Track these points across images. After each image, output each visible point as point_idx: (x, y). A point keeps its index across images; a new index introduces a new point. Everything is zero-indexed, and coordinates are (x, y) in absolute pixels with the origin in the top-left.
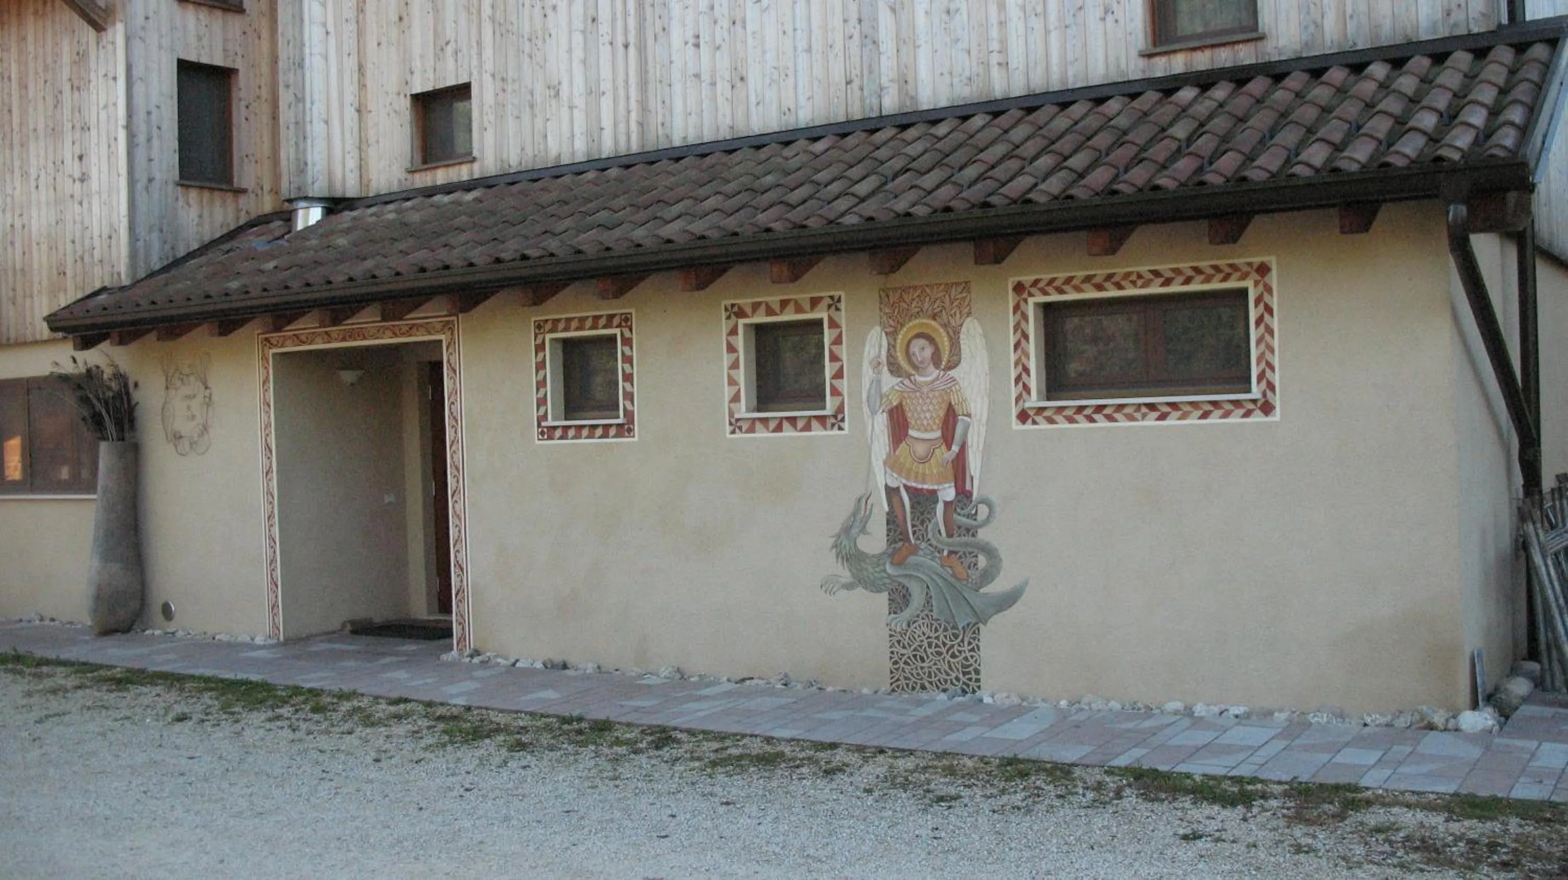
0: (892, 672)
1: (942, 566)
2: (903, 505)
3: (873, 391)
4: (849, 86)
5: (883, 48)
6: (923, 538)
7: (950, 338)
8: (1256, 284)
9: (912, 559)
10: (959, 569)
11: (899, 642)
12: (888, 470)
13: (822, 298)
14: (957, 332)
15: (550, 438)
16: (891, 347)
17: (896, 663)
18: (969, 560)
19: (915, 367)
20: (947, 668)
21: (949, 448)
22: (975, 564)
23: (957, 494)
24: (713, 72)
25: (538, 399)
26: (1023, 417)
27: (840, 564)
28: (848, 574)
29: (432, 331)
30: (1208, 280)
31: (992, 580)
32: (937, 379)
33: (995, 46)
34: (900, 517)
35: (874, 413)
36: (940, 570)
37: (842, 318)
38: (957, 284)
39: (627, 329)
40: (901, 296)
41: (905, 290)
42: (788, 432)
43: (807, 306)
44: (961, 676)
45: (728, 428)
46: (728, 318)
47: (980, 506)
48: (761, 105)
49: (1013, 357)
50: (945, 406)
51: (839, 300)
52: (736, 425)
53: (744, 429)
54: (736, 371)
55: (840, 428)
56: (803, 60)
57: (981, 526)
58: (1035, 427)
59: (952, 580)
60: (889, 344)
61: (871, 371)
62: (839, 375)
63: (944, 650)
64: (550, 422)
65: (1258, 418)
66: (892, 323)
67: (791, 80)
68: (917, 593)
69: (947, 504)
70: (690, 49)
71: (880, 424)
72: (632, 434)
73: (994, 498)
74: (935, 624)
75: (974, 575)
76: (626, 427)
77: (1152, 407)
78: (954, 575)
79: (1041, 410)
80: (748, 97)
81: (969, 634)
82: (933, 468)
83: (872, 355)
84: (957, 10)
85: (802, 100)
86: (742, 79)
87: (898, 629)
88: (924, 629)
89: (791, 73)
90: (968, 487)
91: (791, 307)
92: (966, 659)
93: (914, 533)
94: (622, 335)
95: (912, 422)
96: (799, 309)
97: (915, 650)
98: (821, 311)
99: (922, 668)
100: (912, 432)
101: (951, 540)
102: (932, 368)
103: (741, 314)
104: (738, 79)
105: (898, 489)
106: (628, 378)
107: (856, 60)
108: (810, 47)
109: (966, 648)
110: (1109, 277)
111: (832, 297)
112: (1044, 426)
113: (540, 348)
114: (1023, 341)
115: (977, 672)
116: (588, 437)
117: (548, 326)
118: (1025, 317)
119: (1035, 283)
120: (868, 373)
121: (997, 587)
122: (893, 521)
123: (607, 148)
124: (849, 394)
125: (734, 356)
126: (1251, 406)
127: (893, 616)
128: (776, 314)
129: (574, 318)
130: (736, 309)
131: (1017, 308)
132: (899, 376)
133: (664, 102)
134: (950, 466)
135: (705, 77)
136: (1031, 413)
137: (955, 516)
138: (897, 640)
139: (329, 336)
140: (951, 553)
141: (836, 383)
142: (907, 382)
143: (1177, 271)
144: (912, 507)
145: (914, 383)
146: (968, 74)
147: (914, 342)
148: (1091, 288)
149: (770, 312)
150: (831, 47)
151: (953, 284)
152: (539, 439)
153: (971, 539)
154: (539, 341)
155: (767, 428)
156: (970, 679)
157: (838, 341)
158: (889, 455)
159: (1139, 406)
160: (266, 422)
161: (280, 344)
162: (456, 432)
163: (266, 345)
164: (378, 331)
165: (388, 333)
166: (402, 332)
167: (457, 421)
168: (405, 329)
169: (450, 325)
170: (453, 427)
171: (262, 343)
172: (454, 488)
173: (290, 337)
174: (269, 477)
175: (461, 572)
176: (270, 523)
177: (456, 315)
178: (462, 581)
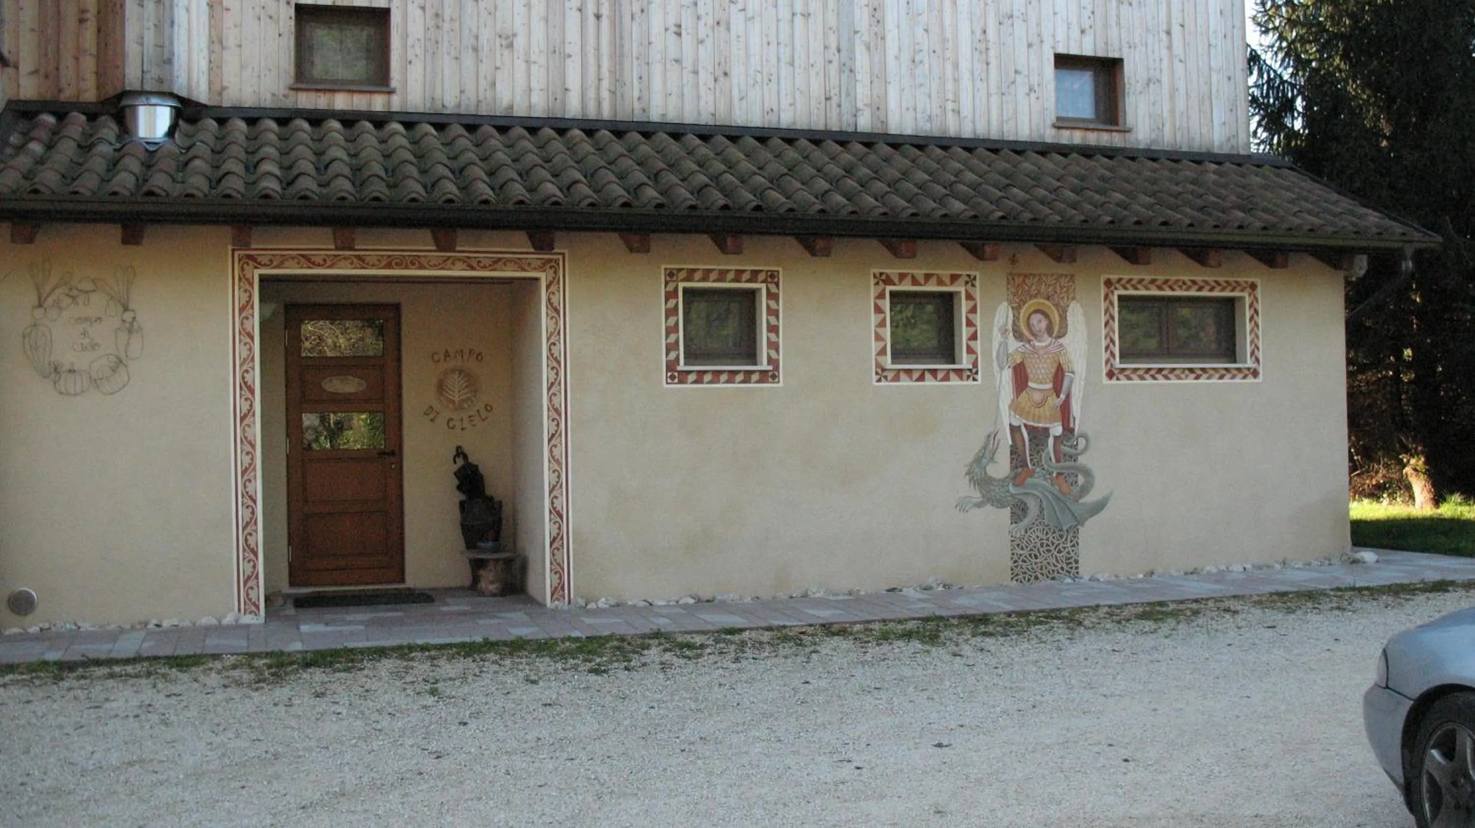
0: (1012, 569)
1: (1052, 485)
2: (1023, 440)
3: (1001, 351)
4: (828, 102)
5: (859, 77)
6: (1038, 463)
7: (1060, 316)
8: (1250, 295)
9: (1029, 480)
10: (1065, 487)
11: (1018, 545)
12: (1013, 413)
13: (959, 276)
14: (1065, 312)
15: (681, 382)
16: (1016, 319)
17: (1015, 562)
18: (1070, 480)
19: (1034, 335)
20: (1054, 561)
21: (1058, 396)
22: (1076, 482)
23: (1064, 429)
24: (696, 62)
25: (667, 345)
26: (1110, 375)
27: (972, 487)
28: (979, 495)
29: (526, 267)
30: (1223, 289)
31: (1088, 493)
32: (1050, 344)
33: (950, 96)
34: (1021, 448)
35: (1002, 368)
36: (1051, 487)
37: (977, 293)
38: (1066, 276)
39: (774, 285)
40: (1024, 281)
41: (1026, 276)
42: (929, 382)
43: (947, 280)
44: (1064, 566)
45: (875, 377)
46: (877, 284)
47: (1080, 439)
48: (744, 100)
49: (1104, 332)
50: (1055, 365)
51: (975, 278)
52: (882, 373)
53: (889, 378)
54: (883, 329)
55: (974, 380)
56: (785, 71)
57: (1079, 454)
58: (1118, 382)
59: (1060, 495)
60: (1014, 316)
61: (999, 335)
62: (974, 337)
63: (1052, 548)
64: (682, 367)
65: (1250, 380)
66: (1017, 300)
67: (773, 85)
68: (1032, 505)
69: (1056, 438)
70: (672, 37)
71: (1007, 375)
72: (777, 380)
73: (1090, 433)
74: (1046, 529)
75: (1075, 490)
76: (770, 374)
77: (1191, 370)
78: (1060, 491)
79: (1123, 370)
80: (731, 91)
81: (1071, 534)
82: (1046, 411)
83: (1001, 323)
84: (921, 62)
85: (785, 103)
86: (726, 74)
87: (1018, 535)
88: (1038, 533)
89: (774, 78)
90: (1071, 425)
91: (934, 280)
92: (1068, 553)
93: (1031, 460)
94: (768, 289)
95: (1031, 376)
96: (940, 282)
97: (1031, 550)
98: (960, 285)
99: (1036, 563)
100: (1030, 384)
101: (1059, 465)
102: (1046, 336)
103: (888, 281)
104: (721, 74)
105: (1020, 427)
106: (773, 329)
107: (834, 81)
108: (793, 61)
109: (1069, 544)
110: (1166, 282)
111: (969, 276)
112: (1124, 382)
113: (671, 295)
114: (1111, 321)
115: (1077, 562)
116: (727, 382)
117: (682, 275)
118: (1112, 303)
119: (1119, 280)
120: (997, 337)
121: (1092, 497)
122: (1015, 452)
123: (573, 108)
124: (982, 353)
125: (881, 316)
126: (1246, 372)
127: (1014, 525)
128: (921, 285)
129: (714, 270)
130: (883, 277)
131: (1106, 297)
132: (1022, 341)
133: (640, 78)
134: (1059, 409)
135: (688, 63)
136: (1116, 372)
137: (1062, 447)
138: (1016, 544)
139: (363, 261)
140: (1059, 474)
141: (972, 343)
142: (1027, 346)
143: (1206, 282)
144: (1030, 440)
145: (1034, 347)
146: (928, 112)
147: (1033, 316)
148: (1154, 287)
149: (915, 282)
150: (812, 65)
151: (1062, 275)
152: (667, 383)
153: (1072, 463)
154: (671, 287)
155: (911, 378)
156: (1071, 568)
157: (973, 310)
158: (1013, 401)
159: (1184, 370)
160: (244, 355)
161: (275, 263)
162: (557, 374)
163: (248, 264)
164: (444, 261)
165: (460, 264)
166: (481, 265)
167: (559, 363)
168: (487, 262)
169: (553, 264)
170: (553, 368)
171: (240, 260)
172: (552, 431)
173: (293, 258)
174: (246, 422)
175: (558, 519)
176: (246, 478)
177: (563, 254)
178: (559, 528)
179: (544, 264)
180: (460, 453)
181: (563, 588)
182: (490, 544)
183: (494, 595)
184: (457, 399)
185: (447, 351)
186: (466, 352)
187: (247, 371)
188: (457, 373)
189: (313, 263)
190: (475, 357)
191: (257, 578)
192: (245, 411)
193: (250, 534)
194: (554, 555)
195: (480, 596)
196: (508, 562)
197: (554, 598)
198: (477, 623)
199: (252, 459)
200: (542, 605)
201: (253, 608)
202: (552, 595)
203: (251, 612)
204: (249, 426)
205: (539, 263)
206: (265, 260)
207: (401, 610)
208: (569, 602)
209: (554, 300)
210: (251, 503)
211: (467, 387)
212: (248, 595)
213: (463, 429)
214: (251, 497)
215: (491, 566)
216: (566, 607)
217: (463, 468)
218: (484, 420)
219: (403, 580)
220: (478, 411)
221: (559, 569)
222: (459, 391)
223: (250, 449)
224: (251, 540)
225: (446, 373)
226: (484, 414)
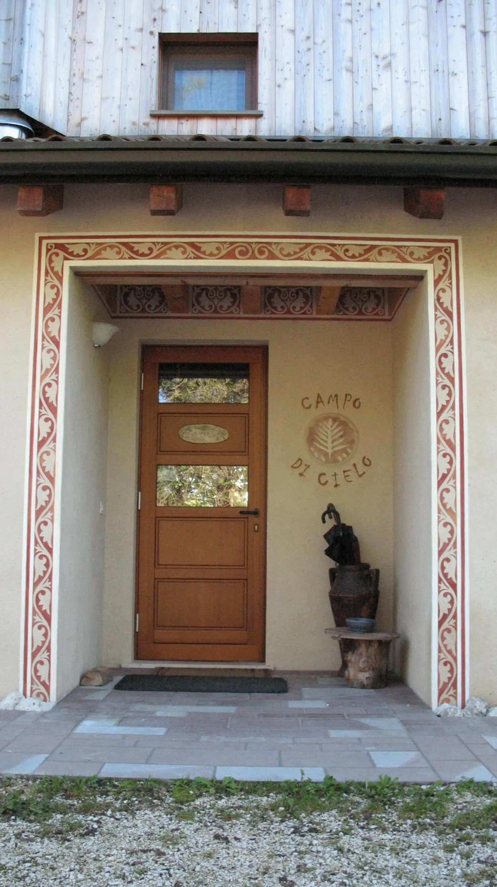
29: (408, 254)
139: (199, 250)
160: (47, 365)
161: (89, 254)
162: (450, 394)
163: (57, 255)
164: (302, 250)
165: (320, 253)
166: (350, 254)
167: (452, 380)
168: (356, 251)
169: (443, 253)
170: (444, 387)
171: (48, 250)
172: (443, 471)
173: (112, 247)
174: (44, 448)
175: (451, 590)
176: (40, 520)
177: (456, 242)
178: (452, 602)
179: (430, 254)
180: (331, 511)
181: (455, 685)
182: (363, 621)
183: (363, 687)
184: (330, 451)
185: (319, 396)
186: (341, 398)
187: (49, 385)
188: (330, 421)
189: (136, 253)
190: (352, 402)
191: (49, 649)
192: (44, 434)
193: (43, 593)
194: (443, 638)
195: (346, 686)
196: (384, 645)
197: (442, 698)
198: (327, 736)
199: (50, 496)
200: (426, 707)
201: (43, 690)
202: (441, 692)
203: (38, 695)
204: (48, 453)
205: (425, 252)
206: (77, 250)
207: (234, 704)
208: (463, 706)
209: (445, 298)
210: (45, 552)
211: (341, 437)
212: (36, 671)
213: (336, 486)
214: (46, 545)
215: (363, 649)
216: (459, 713)
217: (335, 528)
218: (360, 476)
219: (263, 660)
220: (354, 465)
221: (450, 659)
222: (332, 442)
223: (49, 484)
224: (44, 600)
225: (318, 422)
226: (361, 468)
